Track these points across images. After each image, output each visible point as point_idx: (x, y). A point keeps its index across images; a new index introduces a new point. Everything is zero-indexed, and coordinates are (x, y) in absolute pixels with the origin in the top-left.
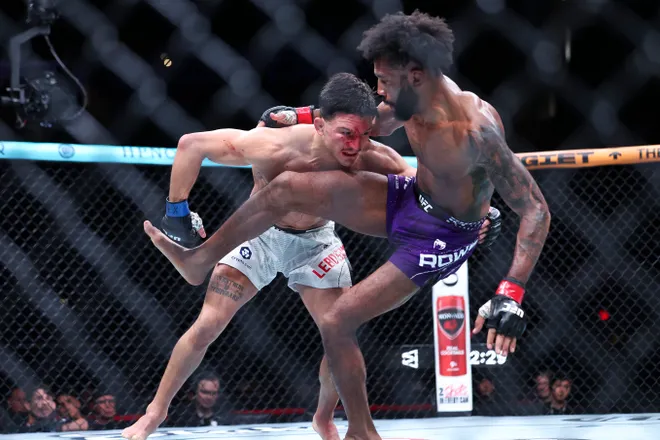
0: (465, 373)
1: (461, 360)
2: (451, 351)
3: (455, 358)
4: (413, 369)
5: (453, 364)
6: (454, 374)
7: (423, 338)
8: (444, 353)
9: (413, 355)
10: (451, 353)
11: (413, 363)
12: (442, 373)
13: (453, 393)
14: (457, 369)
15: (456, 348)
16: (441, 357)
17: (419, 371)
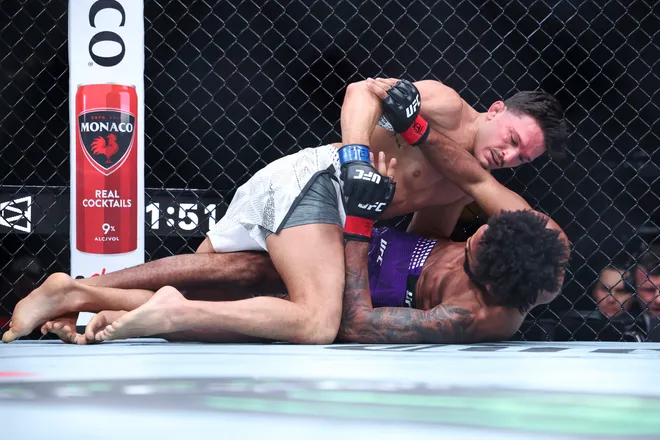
0: (133, 247)
1: (123, 221)
2: (103, 198)
3: (111, 214)
4: (25, 234)
5: (107, 228)
6: (110, 249)
7: (45, 170)
8: (88, 203)
9: (23, 206)
10: (104, 203)
11: (23, 222)
12: (81, 247)
14: (114, 239)
15: (115, 194)
16: (81, 210)
17: (33, 240)
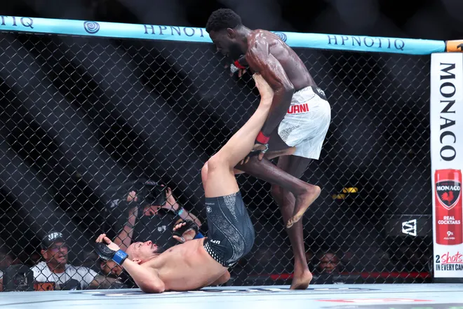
0: (461, 242)
1: (457, 230)
2: (448, 220)
3: (451, 227)
4: (414, 237)
5: (449, 233)
6: (451, 243)
7: (422, 208)
8: (441, 222)
9: (412, 224)
10: (448, 223)
11: (412, 231)
12: (438, 242)
13: (449, 261)
14: (453, 238)
15: (453, 218)
16: (437, 225)
17: (418, 239)
